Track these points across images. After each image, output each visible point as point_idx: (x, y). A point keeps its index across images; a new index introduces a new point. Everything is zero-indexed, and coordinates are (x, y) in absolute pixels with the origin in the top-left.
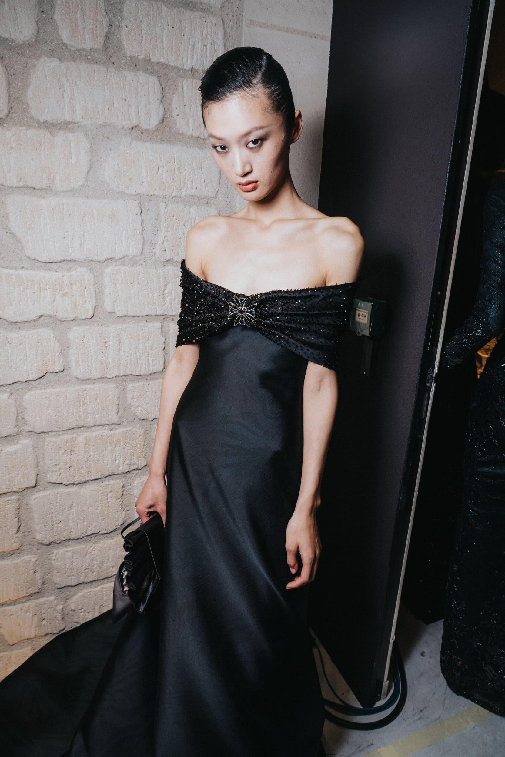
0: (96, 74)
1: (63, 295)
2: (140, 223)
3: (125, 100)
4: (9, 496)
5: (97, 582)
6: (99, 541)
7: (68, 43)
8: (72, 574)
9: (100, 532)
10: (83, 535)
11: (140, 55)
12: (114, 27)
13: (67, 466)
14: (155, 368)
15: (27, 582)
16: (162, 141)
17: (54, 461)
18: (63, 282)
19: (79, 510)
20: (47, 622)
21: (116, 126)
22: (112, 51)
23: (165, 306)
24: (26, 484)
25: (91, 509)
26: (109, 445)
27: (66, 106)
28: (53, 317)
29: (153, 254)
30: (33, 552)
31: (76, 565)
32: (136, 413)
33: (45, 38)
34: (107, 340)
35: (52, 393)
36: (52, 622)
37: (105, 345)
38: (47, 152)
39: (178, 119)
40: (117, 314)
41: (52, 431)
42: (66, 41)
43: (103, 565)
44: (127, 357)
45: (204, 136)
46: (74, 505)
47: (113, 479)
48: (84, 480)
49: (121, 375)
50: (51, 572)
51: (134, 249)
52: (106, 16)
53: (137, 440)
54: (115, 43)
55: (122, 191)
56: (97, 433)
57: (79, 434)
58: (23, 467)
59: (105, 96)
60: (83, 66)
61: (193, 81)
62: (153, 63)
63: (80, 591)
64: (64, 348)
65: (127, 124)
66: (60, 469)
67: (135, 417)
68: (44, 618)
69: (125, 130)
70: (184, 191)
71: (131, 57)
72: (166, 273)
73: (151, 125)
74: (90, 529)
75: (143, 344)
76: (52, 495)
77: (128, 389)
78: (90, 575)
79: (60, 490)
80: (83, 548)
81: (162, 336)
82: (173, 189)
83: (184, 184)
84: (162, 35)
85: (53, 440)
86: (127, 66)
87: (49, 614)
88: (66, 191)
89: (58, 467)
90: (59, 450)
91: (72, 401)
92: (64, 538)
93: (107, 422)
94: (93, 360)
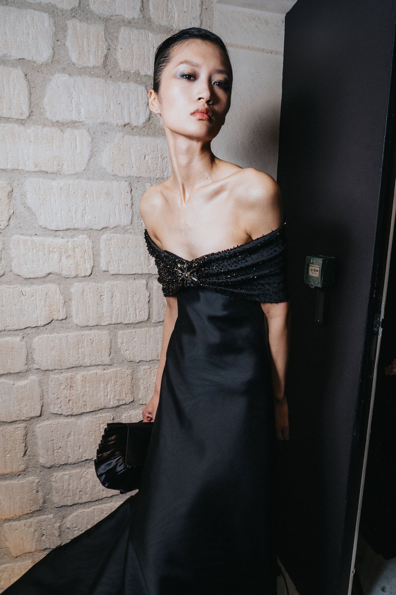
0: (97, 85)
1: (67, 257)
2: (130, 199)
3: (119, 104)
4: (19, 424)
5: (90, 504)
7: (76, 62)
8: (69, 495)
9: (93, 458)
10: (79, 461)
11: (131, 70)
12: (111, 50)
13: (67, 399)
14: (141, 318)
15: (30, 501)
16: (148, 135)
17: (56, 395)
18: (68, 247)
19: (76, 438)
20: (47, 538)
21: (112, 124)
22: (110, 68)
23: (150, 267)
24: (33, 414)
25: (86, 437)
26: (102, 382)
27: (74, 109)
28: (59, 275)
29: (141, 224)
30: (37, 474)
31: (73, 487)
32: (125, 356)
33: (58, 60)
34: (102, 294)
35: (56, 337)
36: (50, 538)
37: (100, 298)
38: (58, 145)
40: (110, 273)
41: (55, 370)
42: (74, 61)
43: (95, 489)
44: (118, 308)
46: (72, 433)
47: (105, 412)
48: (80, 412)
49: (113, 323)
50: (51, 492)
51: (125, 220)
52: (105, 42)
53: (126, 379)
54: (112, 62)
55: (116, 174)
56: (93, 372)
57: (77, 372)
58: (30, 399)
59: (104, 101)
60: (88, 79)
62: (142, 75)
63: (75, 511)
64: (67, 300)
65: (121, 122)
66: (61, 402)
67: (124, 359)
68: (44, 534)
69: (119, 127)
70: (165, 174)
71: (124, 71)
73: (140, 123)
74: (85, 455)
75: (132, 297)
76: (54, 424)
77: (119, 335)
78: (83, 497)
79: (60, 420)
80: (78, 472)
81: (147, 291)
82: (157, 172)
83: (166, 168)
84: (148, 55)
85: (56, 377)
86: (121, 79)
87: (48, 531)
88: (72, 175)
89: (59, 400)
90: (60, 386)
91: (72, 344)
92: (63, 462)
93: (101, 363)
94: (90, 311)
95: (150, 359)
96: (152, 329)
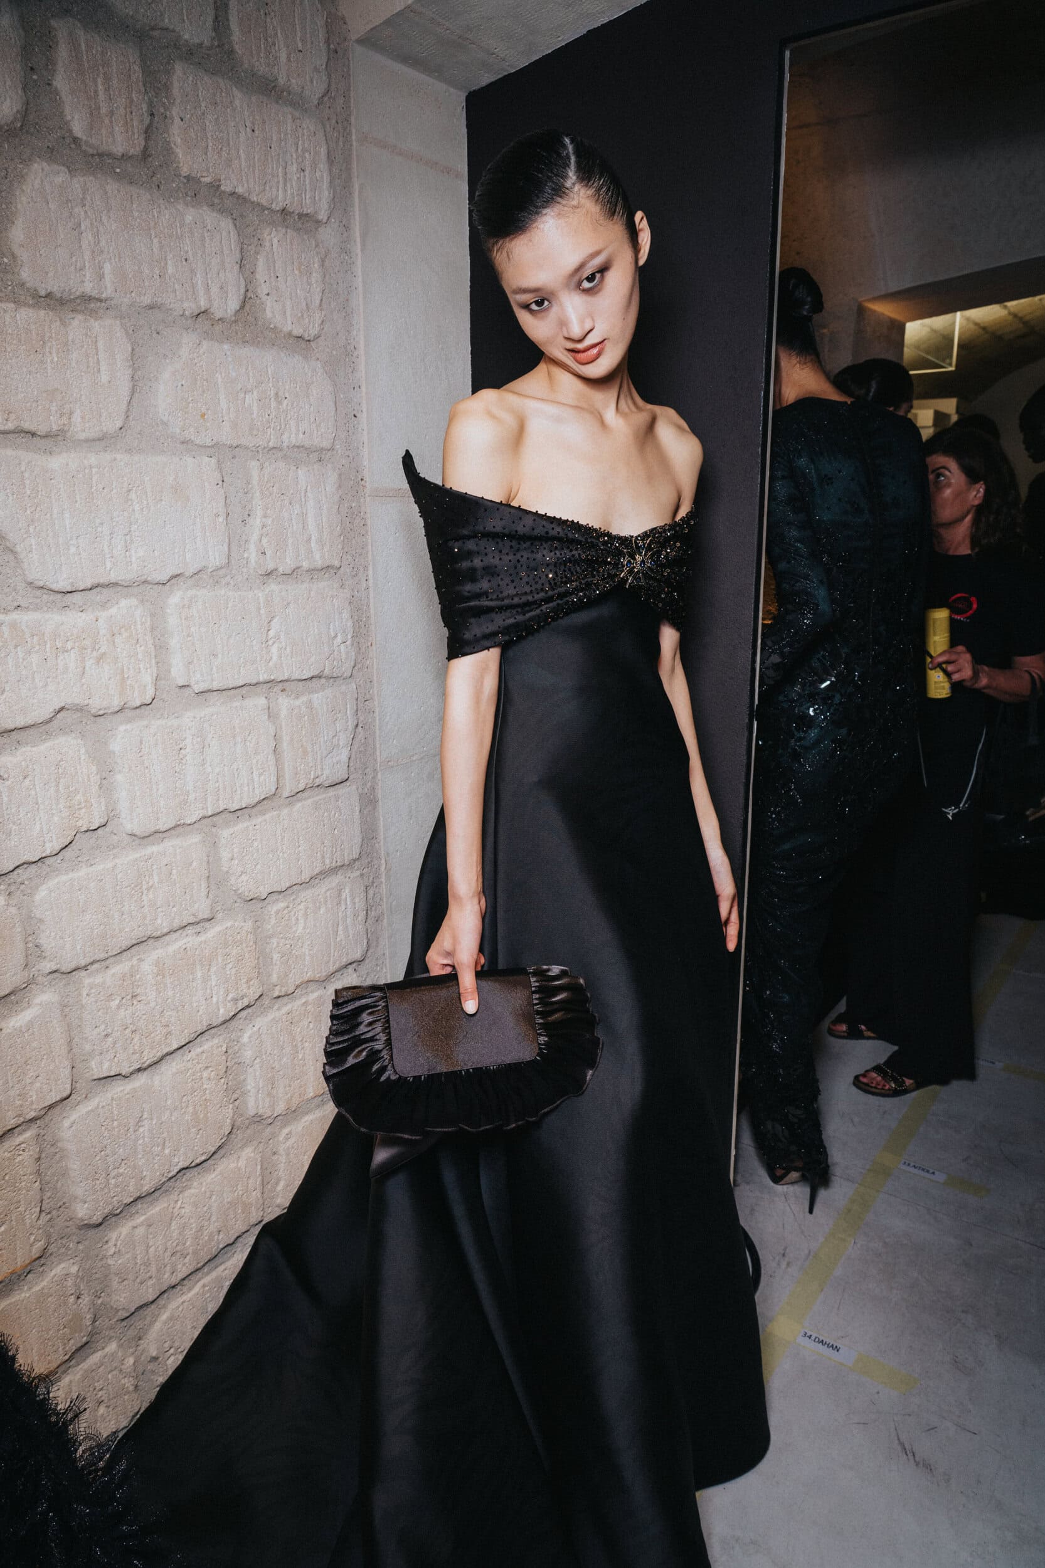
0: (134, 205)
1: (98, 660)
2: (223, 501)
3: (186, 260)
4: (20, 1134)
5: (192, 1277)
6: (189, 1183)
7: (84, 138)
8: (149, 1274)
9: (192, 1162)
10: (163, 1180)
11: (204, 177)
12: (157, 117)
13: (127, 1032)
14: (263, 789)
15: (65, 1327)
16: (245, 341)
17: (103, 1027)
18: (99, 633)
19: (155, 1124)
20: (108, 1407)
21: (170, 310)
22: (157, 163)
23: (270, 664)
24: (54, 1096)
25: (175, 1115)
26: (198, 967)
27: (87, 264)
28: (79, 709)
29: (246, 562)
30: (70, 1252)
31: (156, 1251)
32: (238, 889)
33: (37, 123)
34: (181, 746)
35: (89, 876)
36: (116, 1402)
37: (179, 756)
38: (56, 359)
39: (269, 303)
40: (194, 690)
41: (92, 963)
42: (78, 134)
43: (202, 1235)
44: (217, 775)
45: (309, 335)
46: (145, 1115)
47: (208, 1039)
48: (159, 1054)
49: (210, 814)
50: (107, 1286)
51: (215, 555)
52: (145, 94)
53: (244, 945)
54: (160, 149)
55: (190, 439)
56: (176, 946)
57: (142, 957)
58: (45, 1057)
59: (152, 250)
60: (111, 187)
61: (286, 232)
62: (224, 192)
63: (163, 1310)
64: (105, 774)
65: (190, 307)
66: (115, 1043)
67: (237, 898)
68: (101, 1400)
69: (186, 318)
70: (285, 437)
71: (188, 178)
72: (269, 599)
73: (229, 311)
74: (176, 1160)
75: (242, 744)
76: (103, 1107)
77: (223, 841)
78: (179, 1266)
79: (114, 1092)
80: (164, 1208)
81: (270, 724)
82: (269, 434)
83: (286, 425)
84: (237, 143)
85: (97, 981)
86: (181, 195)
87: (110, 1386)
88: (93, 440)
89: (110, 1040)
90: (108, 1001)
91: (126, 887)
92: (131, 1196)
93: (192, 920)
94: (159, 792)
95: (288, 885)
96: (285, 811)
